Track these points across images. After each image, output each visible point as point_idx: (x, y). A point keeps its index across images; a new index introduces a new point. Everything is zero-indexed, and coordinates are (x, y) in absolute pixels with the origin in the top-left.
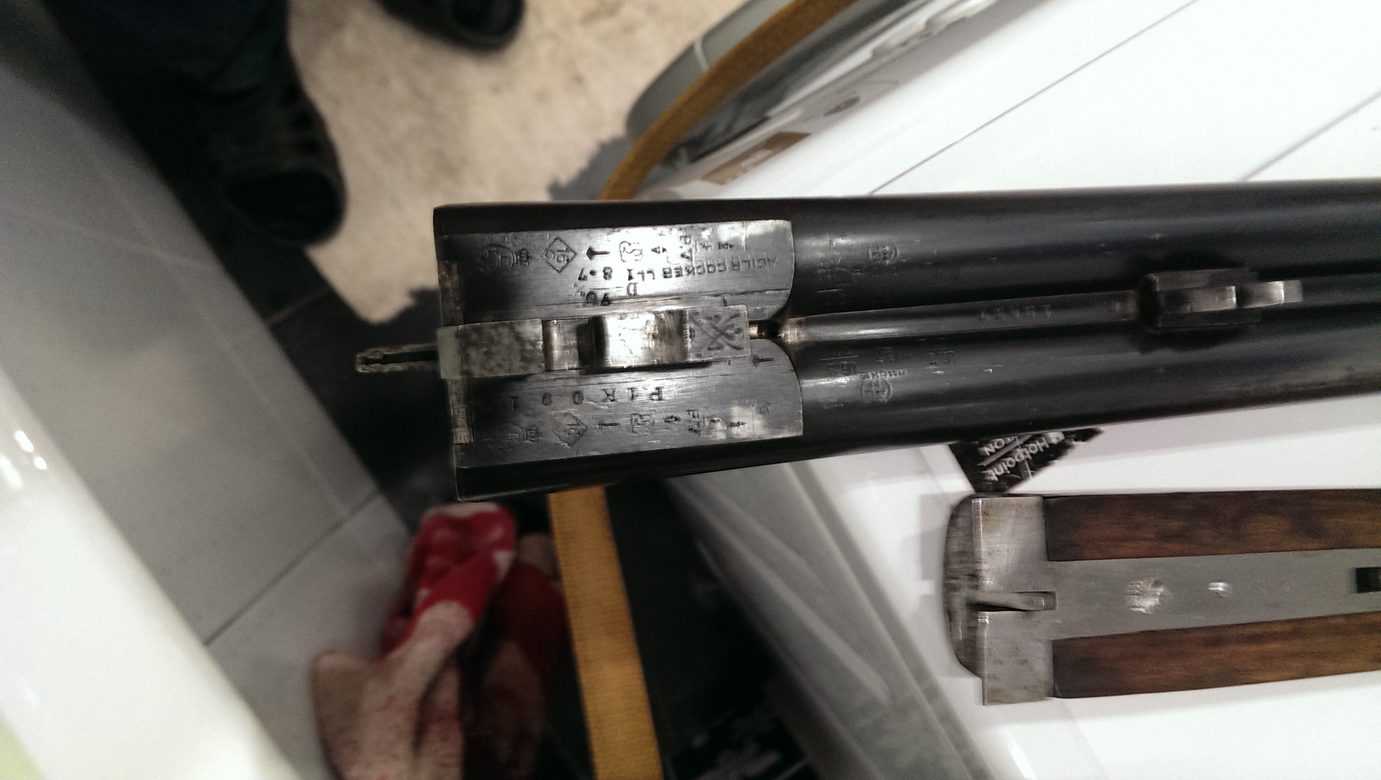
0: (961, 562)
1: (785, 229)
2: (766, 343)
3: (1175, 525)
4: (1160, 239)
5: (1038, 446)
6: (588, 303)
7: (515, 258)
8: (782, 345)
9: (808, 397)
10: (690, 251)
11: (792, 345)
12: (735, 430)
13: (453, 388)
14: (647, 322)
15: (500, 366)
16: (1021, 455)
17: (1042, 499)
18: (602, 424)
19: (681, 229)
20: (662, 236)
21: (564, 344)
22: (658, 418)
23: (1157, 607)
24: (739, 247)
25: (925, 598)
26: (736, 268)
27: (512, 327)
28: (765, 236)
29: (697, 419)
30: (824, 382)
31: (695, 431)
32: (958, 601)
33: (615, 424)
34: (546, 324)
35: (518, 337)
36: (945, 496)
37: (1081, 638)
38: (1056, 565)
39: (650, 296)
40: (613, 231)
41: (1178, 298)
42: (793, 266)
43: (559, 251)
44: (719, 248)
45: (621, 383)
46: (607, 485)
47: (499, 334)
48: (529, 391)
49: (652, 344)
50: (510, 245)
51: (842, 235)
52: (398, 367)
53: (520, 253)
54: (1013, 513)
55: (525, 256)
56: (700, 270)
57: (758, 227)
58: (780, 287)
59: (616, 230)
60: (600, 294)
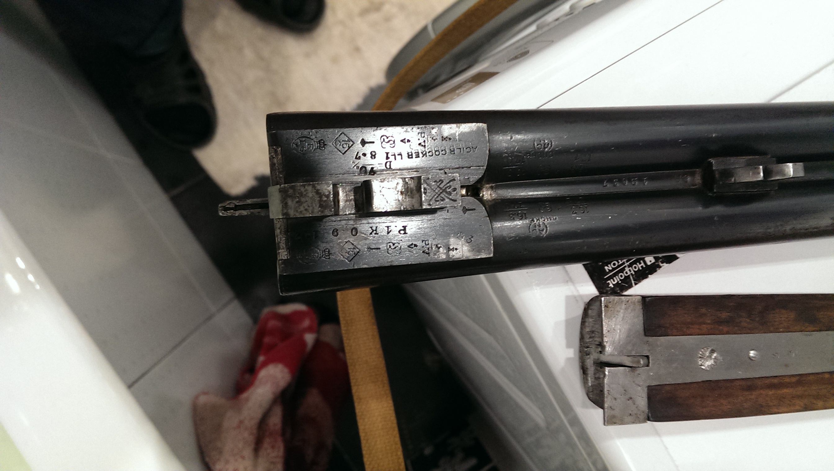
0: (590, 337)
1: (483, 128)
2: (471, 199)
3: (724, 315)
4: (715, 137)
5: (639, 266)
6: (361, 173)
7: (316, 145)
8: (481, 200)
9: (497, 233)
10: (424, 141)
11: (488, 201)
12: (452, 253)
13: (278, 225)
14: (397, 184)
15: (306, 210)
16: (629, 271)
17: (641, 298)
18: (370, 249)
19: (418, 128)
20: (407, 133)
21: (346, 199)
22: (404, 245)
23: (713, 366)
24: (455, 139)
25: (568, 360)
26: (452, 153)
27: (314, 186)
28: (471, 133)
29: (428, 246)
30: (507, 224)
31: (427, 253)
32: (589, 362)
33: (377, 249)
34: (335, 186)
35: (318, 192)
36: (581, 296)
37: (666, 384)
38: (651, 339)
39: (400, 169)
40: (377, 129)
41: (727, 174)
42: (488, 152)
43: (343, 141)
44: (442, 140)
45: (381, 223)
46: (372, 287)
47: (306, 190)
48: (324, 228)
49: (400, 198)
50: (313, 137)
51: (518, 133)
52: (244, 213)
53: (319, 142)
54: (624, 306)
55: (322, 144)
56: (430, 154)
57: (466, 127)
58: (480, 165)
59: (379, 128)
60: (369, 168)
